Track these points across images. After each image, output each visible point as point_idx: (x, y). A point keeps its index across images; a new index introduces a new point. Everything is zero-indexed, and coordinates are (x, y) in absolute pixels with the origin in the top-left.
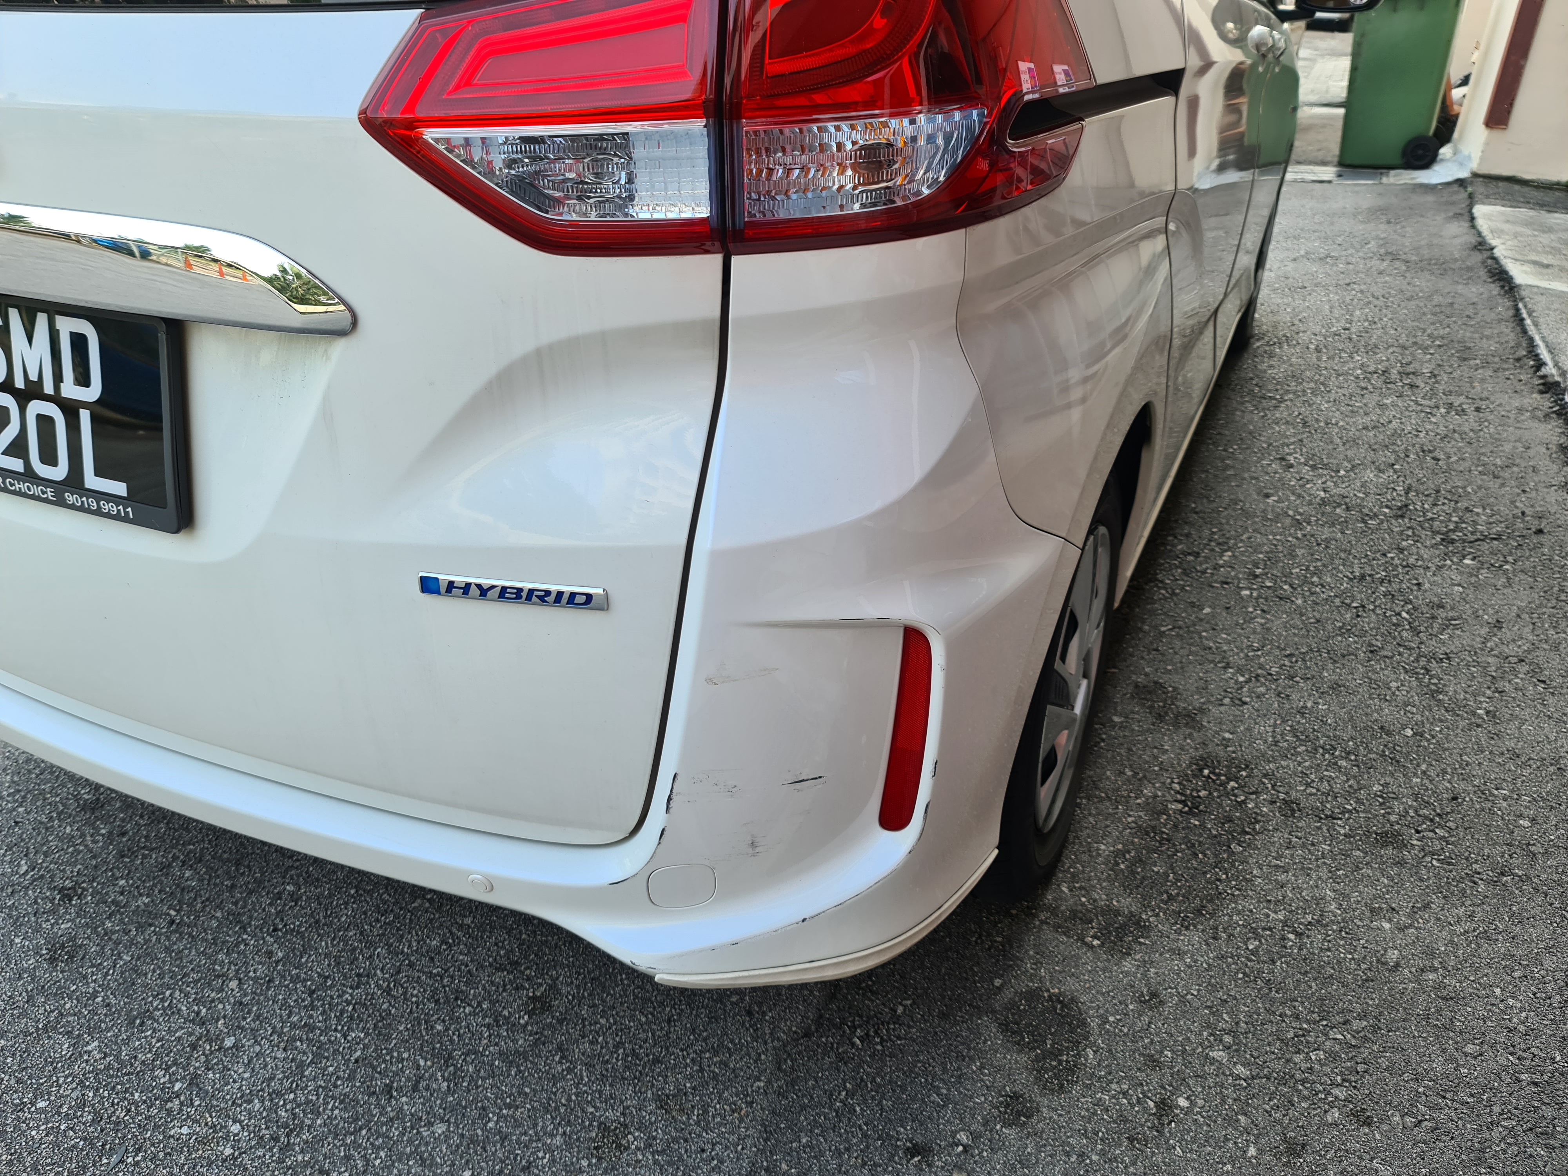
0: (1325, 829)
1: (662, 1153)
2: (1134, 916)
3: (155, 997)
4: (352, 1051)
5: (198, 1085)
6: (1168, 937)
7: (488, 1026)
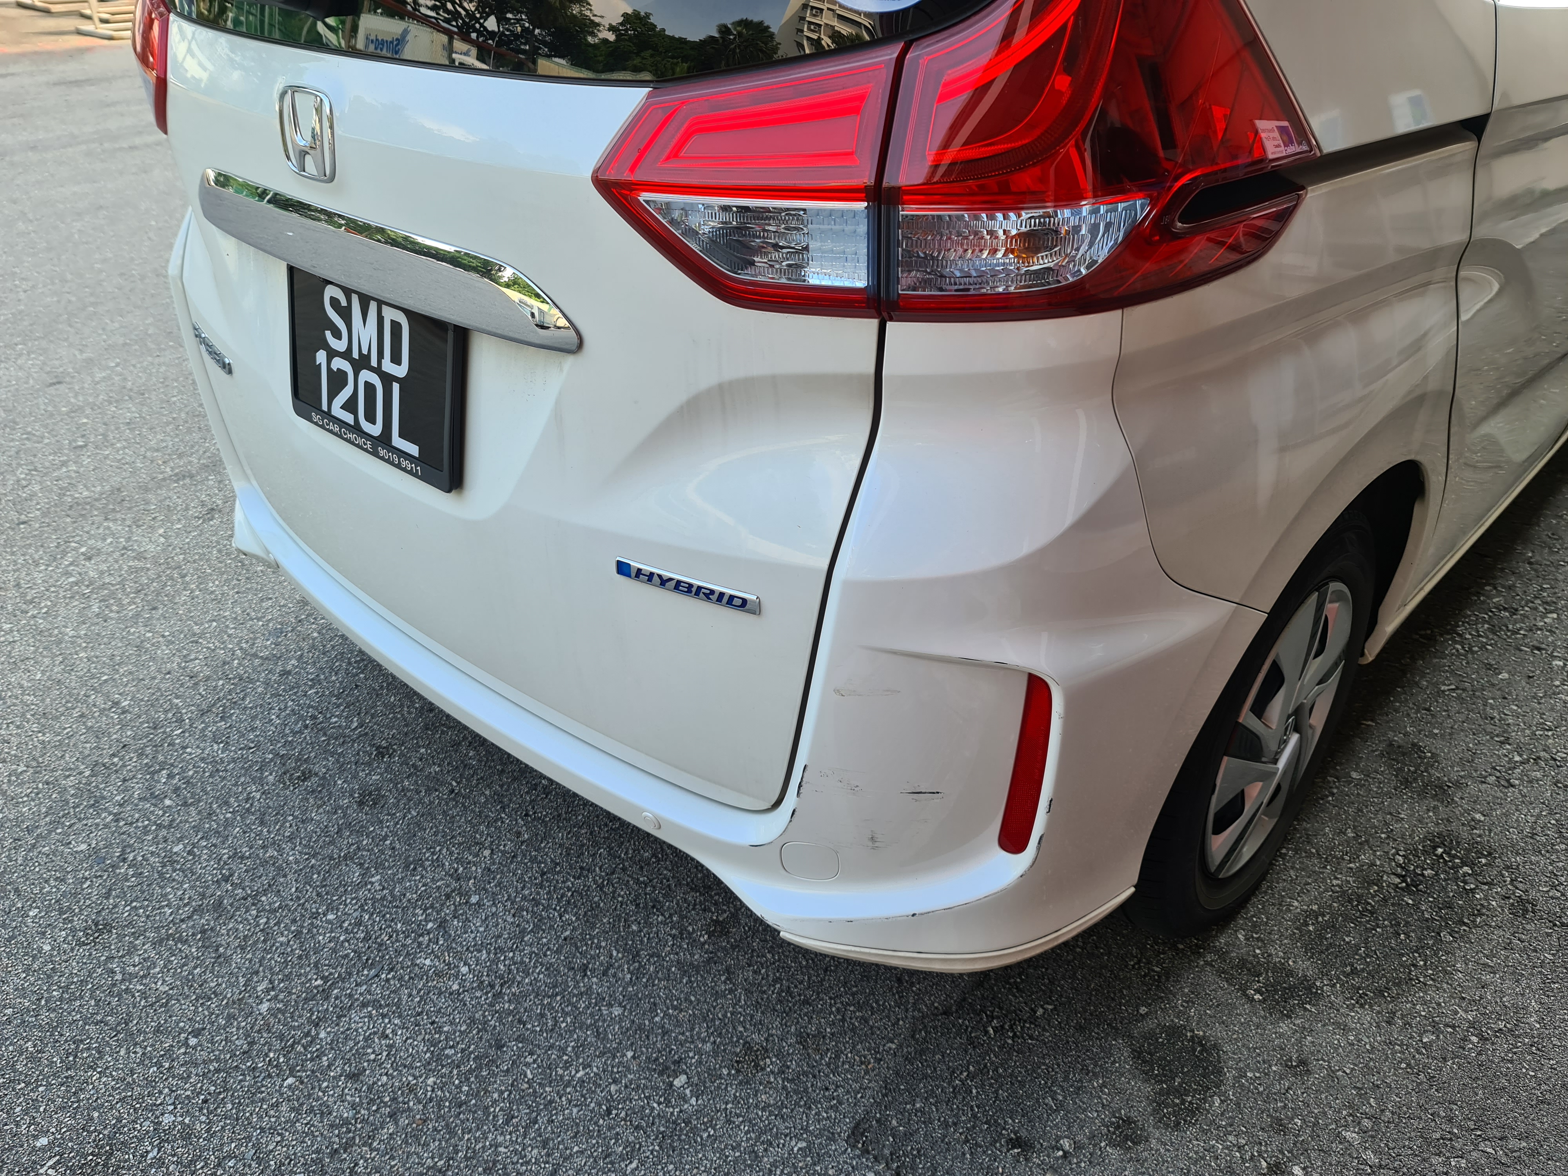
3: (428, 849)
4: (563, 929)
5: (445, 928)
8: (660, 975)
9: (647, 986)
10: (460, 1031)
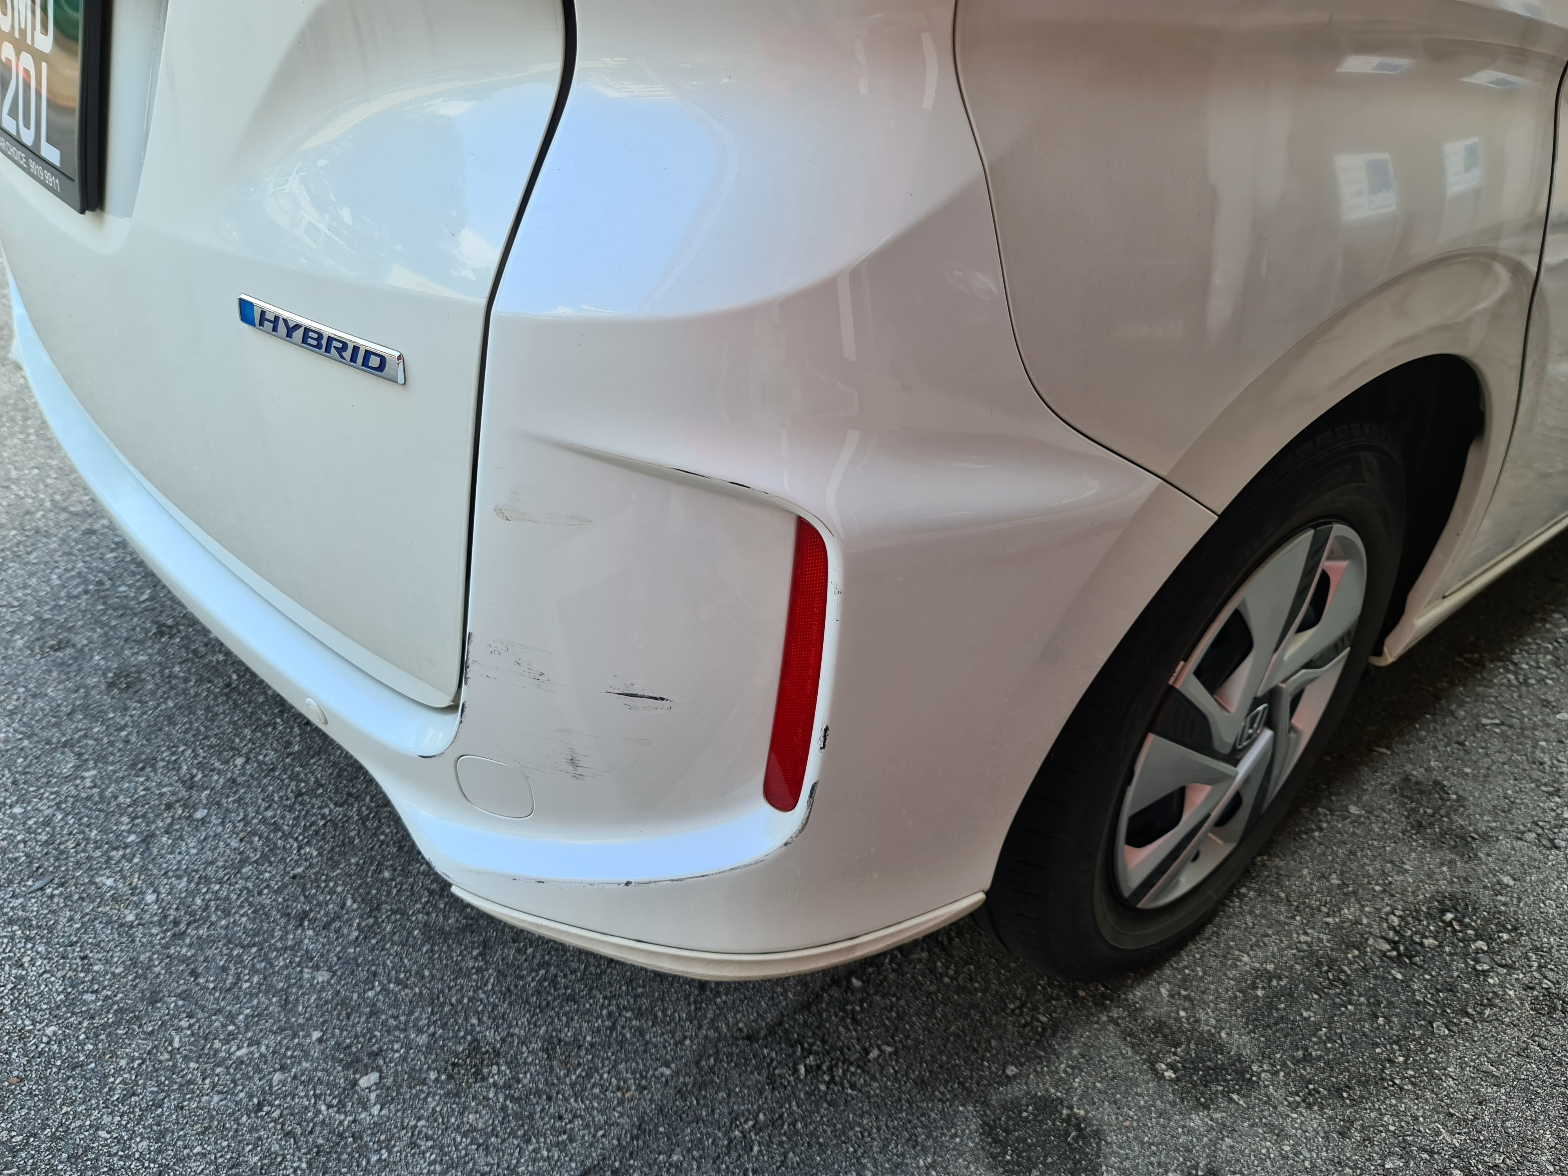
1: (517, 1100)
2: (1241, 1062)
4: (297, 864)
5: (148, 844)
8: (396, 938)
9: (373, 949)
10: (113, 974)
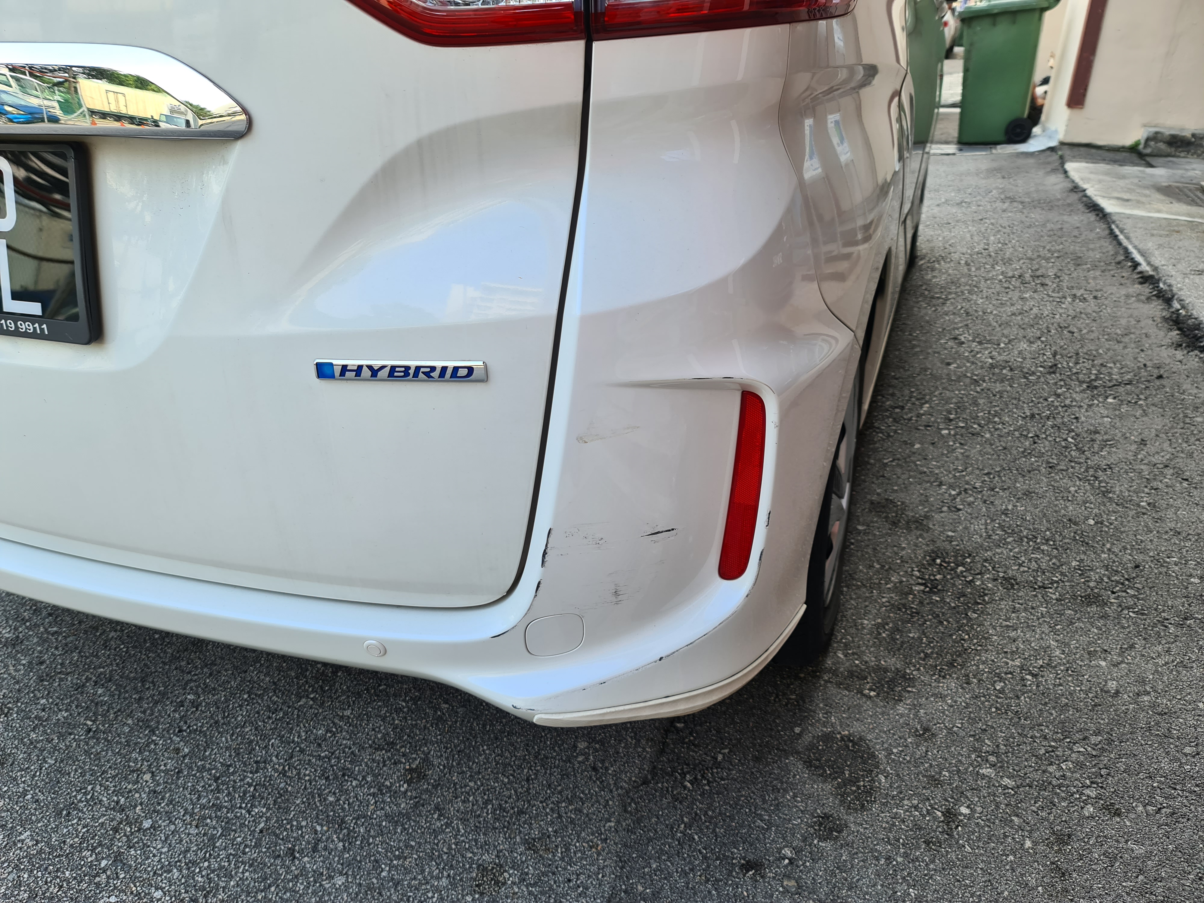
0: (1040, 596)
1: (535, 885)
2: (900, 672)
3: (78, 791)
4: (256, 822)
5: (121, 861)
6: (930, 685)
7: (374, 795)
